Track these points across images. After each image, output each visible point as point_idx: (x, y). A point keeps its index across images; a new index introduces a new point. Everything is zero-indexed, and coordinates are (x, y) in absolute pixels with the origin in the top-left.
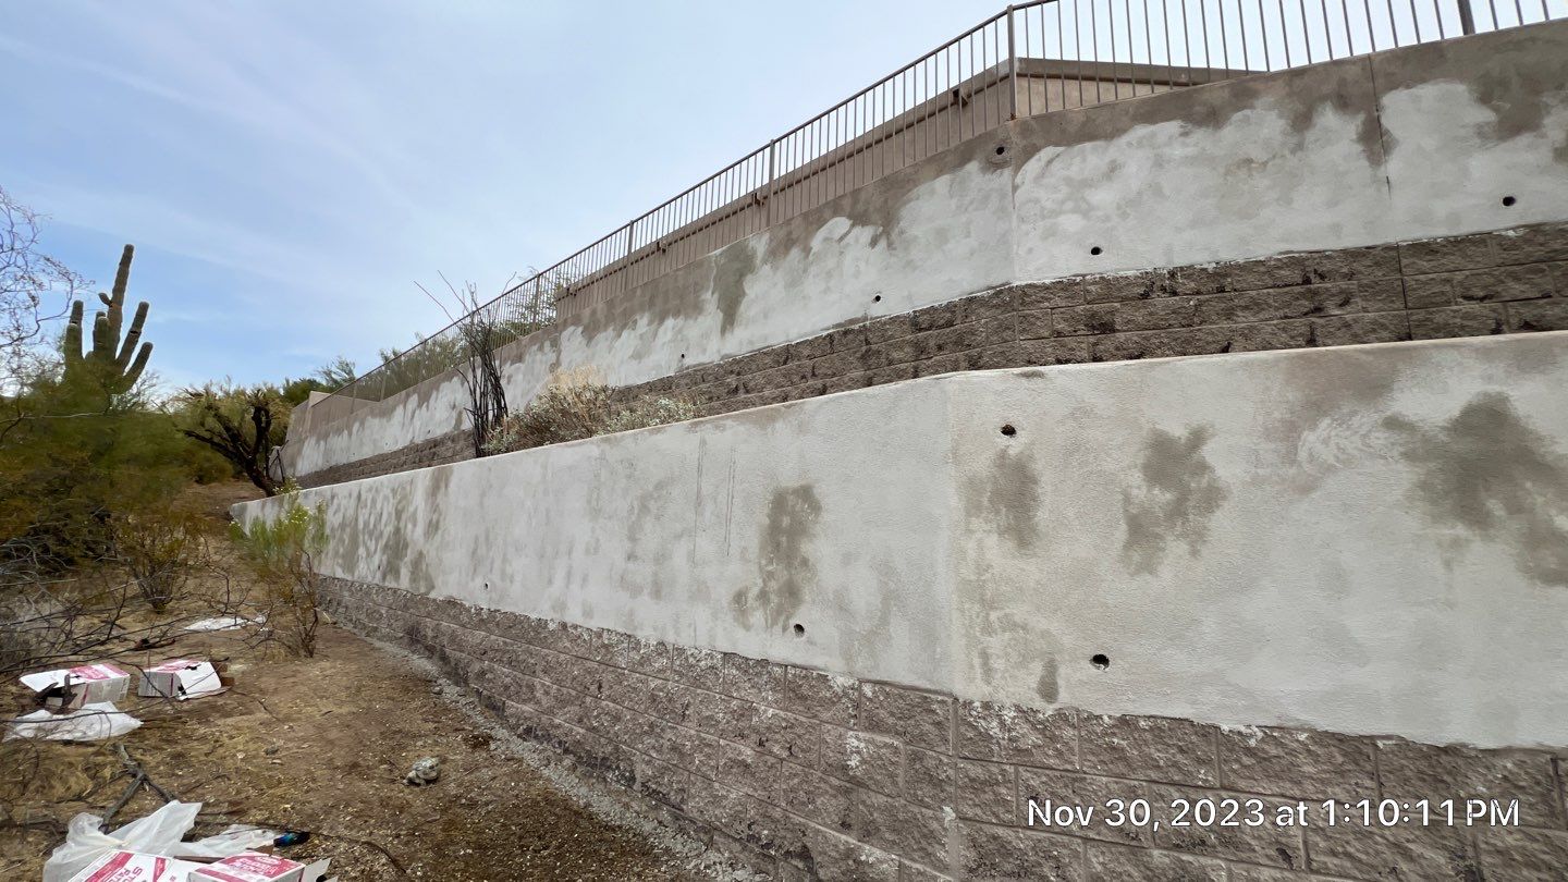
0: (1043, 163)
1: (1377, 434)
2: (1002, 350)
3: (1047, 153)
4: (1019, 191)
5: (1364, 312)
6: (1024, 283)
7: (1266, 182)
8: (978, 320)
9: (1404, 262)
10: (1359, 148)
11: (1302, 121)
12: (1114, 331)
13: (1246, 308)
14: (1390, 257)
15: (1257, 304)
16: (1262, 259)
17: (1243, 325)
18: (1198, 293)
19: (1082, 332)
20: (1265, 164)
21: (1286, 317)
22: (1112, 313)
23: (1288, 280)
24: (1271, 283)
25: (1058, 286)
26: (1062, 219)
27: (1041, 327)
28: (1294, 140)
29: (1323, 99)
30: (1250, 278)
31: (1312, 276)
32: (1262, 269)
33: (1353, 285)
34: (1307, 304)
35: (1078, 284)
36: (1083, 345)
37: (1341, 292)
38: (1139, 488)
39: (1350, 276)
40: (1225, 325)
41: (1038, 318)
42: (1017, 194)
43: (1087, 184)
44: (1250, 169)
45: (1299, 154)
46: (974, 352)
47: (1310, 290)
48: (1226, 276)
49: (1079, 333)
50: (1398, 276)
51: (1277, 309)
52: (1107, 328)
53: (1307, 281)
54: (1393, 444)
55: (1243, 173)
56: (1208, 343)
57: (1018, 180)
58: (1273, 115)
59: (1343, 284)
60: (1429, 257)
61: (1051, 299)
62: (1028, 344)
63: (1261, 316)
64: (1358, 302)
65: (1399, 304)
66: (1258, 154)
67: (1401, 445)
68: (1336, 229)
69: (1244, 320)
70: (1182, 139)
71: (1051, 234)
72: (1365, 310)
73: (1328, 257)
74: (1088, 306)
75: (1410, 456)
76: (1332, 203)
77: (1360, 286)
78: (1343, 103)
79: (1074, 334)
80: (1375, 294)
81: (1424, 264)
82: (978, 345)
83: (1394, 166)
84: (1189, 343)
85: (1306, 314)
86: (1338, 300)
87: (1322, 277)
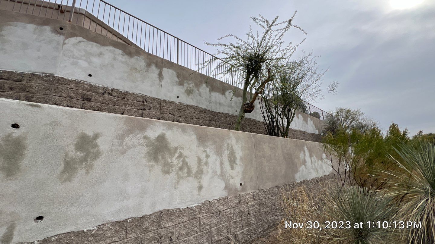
0: (77, 41)
1: (142, 140)
2: (43, 97)
3: (79, 39)
4: (65, 45)
5: (153, 112)
6: (60, 76)
7: (139, 76)
8: (35, 83)
9: (161, 103)
10: (157, 76)
11: (149, 65)
12: (91, 101)
13: (129, 104)
14: (159, 101)
15: (132, 104)
16: (135, 93)
17: (128, 108)
18: (118, 97)
19: (80, 99)
20: (140, 71)
21: (138, 109)
22: (91, 95)
23: (140, 101)
24: (136, 100)
25: (74, 82)
26: (80, 61)
27: (64, 93)
28: (146, 68)
29: (153, 63)
30: (131, 97)
31: (145, 101)
32: (134, 96)
33: (152, 105)
34: (142, 107)
35: (81, 83)
36: (79, 103)
37: (149, 106)
38: (72, 152)
39: (152, 103)
40: (124, 107)
41: (63, 90)
42: (64, 46)
43: (92, 54)
44: (136, 71)
45: (147, 72)
46: (30, 95)
47: (143, 104)
48: (126, 95)
49: (78, 99)
50: (160, 106)
51: (136, 107)
52: (89, 100)
53: (143, 102)
54: (144, 142)
55: (134, 71)
56: (118, 111)
57: (66, 41)
58: (143, 61)
59: (150, 105)
60: (165, 104)
61: (70, 85)
62: (56, 98)
63: (132, 107)
64: (152, 110)
65: (159, 112)
66: (138, 68)
67: (146, 143)
68: (151, 92)
69: (128, 107)
70: (122, 56)
71: (75, 64)
72: (153, 111)
73: (148, 98)
74: (83, 91)
75: (147, 145)
76: (151, 86)
77: (153, 106)
78: (157, 66)
79: (76, 99)
80: (155, 108)
81: (164, 105)
82: (32, 93)
83: (163, 83)
84: (113, 110)
85: (142, 109)
86: (149, 108)
87: (146, 102)
